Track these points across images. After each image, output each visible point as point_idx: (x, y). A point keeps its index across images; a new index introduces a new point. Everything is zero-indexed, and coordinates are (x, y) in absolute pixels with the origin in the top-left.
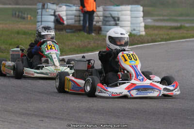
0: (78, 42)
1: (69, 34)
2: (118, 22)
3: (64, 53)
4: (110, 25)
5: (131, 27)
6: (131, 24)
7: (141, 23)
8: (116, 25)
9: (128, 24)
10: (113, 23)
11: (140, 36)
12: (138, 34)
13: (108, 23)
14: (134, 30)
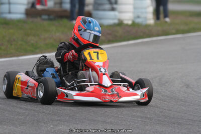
0: (58, 34)
1: (46, 23)
2: (115, 6)
3: (38, 51)
4: (104, 10)
5: (134, 13)
6: (135, 8)
7: (148, 7)
8: (113, 9)
9: (130, 8)
10: (108, 6)
11: (147, 26)
12: (144, 23)
13: (101, 7)
14: (138, 17)
